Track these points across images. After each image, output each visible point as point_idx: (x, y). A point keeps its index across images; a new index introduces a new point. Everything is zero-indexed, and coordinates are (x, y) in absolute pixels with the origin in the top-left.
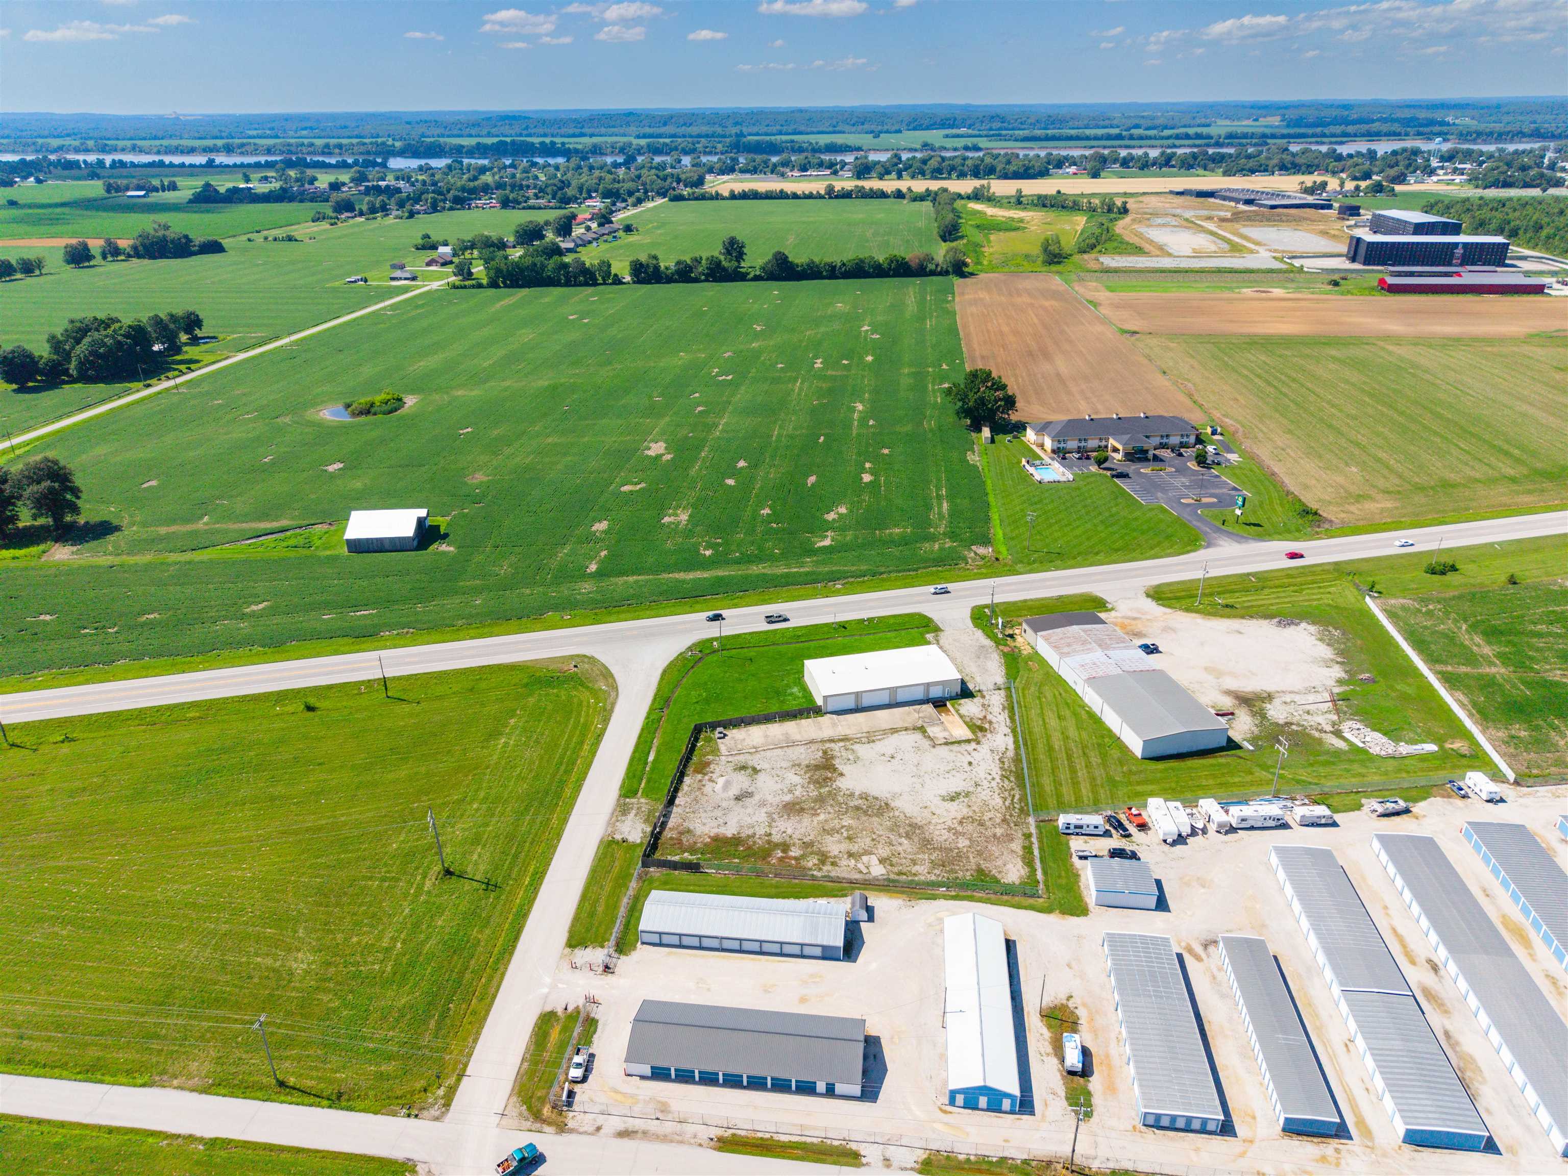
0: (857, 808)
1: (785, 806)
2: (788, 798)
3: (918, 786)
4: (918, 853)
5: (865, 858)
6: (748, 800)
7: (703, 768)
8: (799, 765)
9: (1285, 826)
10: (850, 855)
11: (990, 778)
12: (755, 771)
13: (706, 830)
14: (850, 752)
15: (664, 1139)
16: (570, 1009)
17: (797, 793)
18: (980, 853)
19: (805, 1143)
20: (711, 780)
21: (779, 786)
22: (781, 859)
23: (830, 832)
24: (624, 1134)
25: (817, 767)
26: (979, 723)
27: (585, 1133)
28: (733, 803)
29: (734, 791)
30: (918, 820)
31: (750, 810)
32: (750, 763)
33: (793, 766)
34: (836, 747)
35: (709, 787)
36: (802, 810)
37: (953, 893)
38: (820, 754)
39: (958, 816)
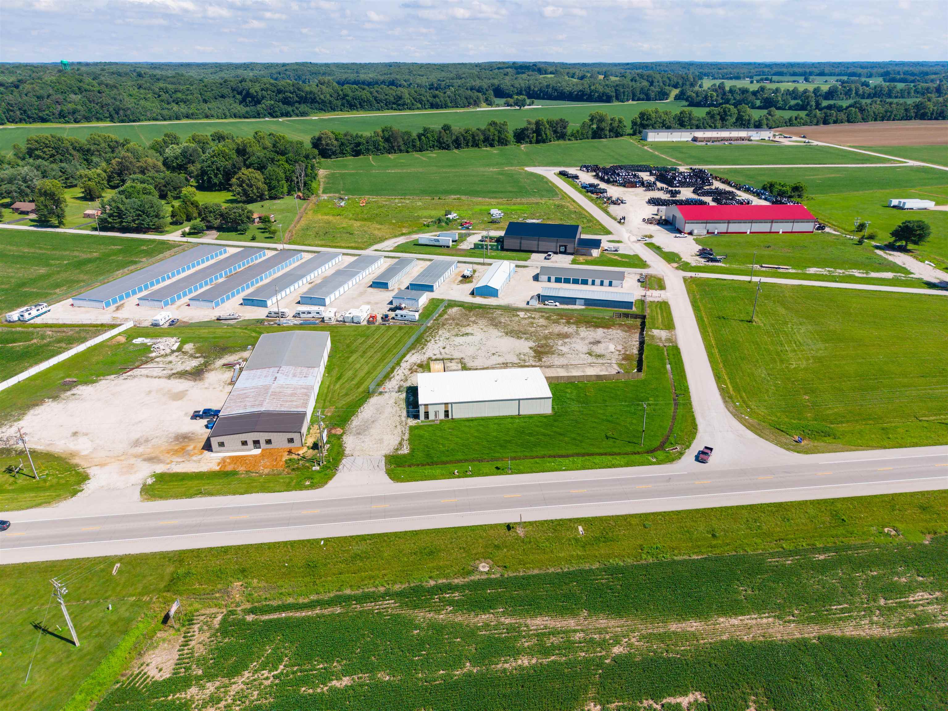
0: (525, 334)
1: (570, 337)
2: (566, 340)
3: (484, 340)
4: (498, 317)
5: (526, 316)
6: (592, 341)
7: (627, 358)
8: (559, 355)
10: (534, 318)
11: (437, 341)
12: (590, 354)
13: (615, 331)
14: (523, 358)
17: (561, 342)
20: (620, 351)
21: (573, 345)
22: (571, 319)
23: (542, 326)
25: (546, 353)
26: (420, 369)
28: (602, 340)
29: (602, 345)
30: (492, 327)
31: (591, 336)
32: (594, 358)
33: (563, 355)
34: (531, 362)
35: (620, 347)
36: (558, 335)
38: (543, 360)
39: (468, 327)
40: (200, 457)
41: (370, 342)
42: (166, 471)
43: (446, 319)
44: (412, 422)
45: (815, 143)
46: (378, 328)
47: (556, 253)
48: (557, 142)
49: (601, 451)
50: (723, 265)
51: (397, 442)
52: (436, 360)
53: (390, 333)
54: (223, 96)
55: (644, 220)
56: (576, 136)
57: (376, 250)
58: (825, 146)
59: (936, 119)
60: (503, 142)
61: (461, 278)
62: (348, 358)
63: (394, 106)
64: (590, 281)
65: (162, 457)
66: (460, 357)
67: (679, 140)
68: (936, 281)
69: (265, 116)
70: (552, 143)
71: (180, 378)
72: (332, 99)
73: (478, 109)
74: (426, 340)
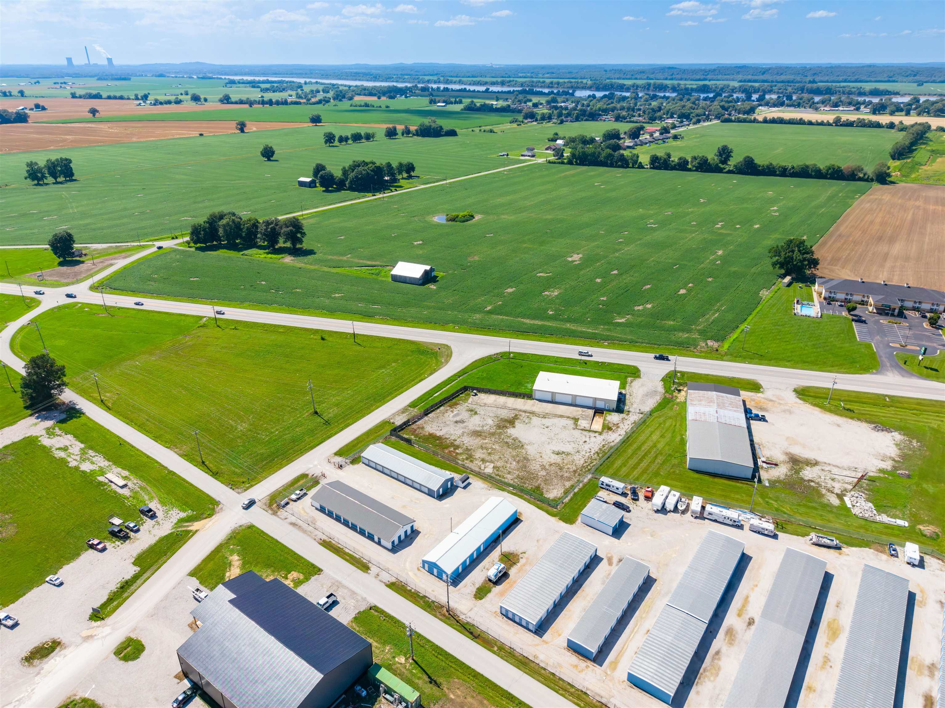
0: (507, 443)
1: (474, 431)
2: (478, 429)
3: (547, 443)
4: (515, 470)
5: (488, 464)
6: (461, 424)
7: (453, 405)
8: (498, 417)
9: (741, 527)
10: (483, 460)
11: (589, 451)
12: (476, 413)
13: (431, 430)
14: (528, 419)
15: (304, 531)
16: (315, 476)
17: (485, 428)
18: (546, 480)
19: (353, 556)
20: (452, 411)
21: (480, 423)
22: (450, 452)
23: (483, 448)
24: (293, 524)
25: (506, 420)
26: (611, 426)
27: (281, 518)
28: (452, 423)
29: (458, 418)
30: (530, 457)
31: (457, 428)
32: (477, 410)
33: (495, 417)
34: (524, 415)
35: (448, 414)
36: (481, 435)
37: (515, 492)
39: (553, 462)
52: (596, 432)
66: (576, 430)
71: (808, 460)
74: (598, 455)
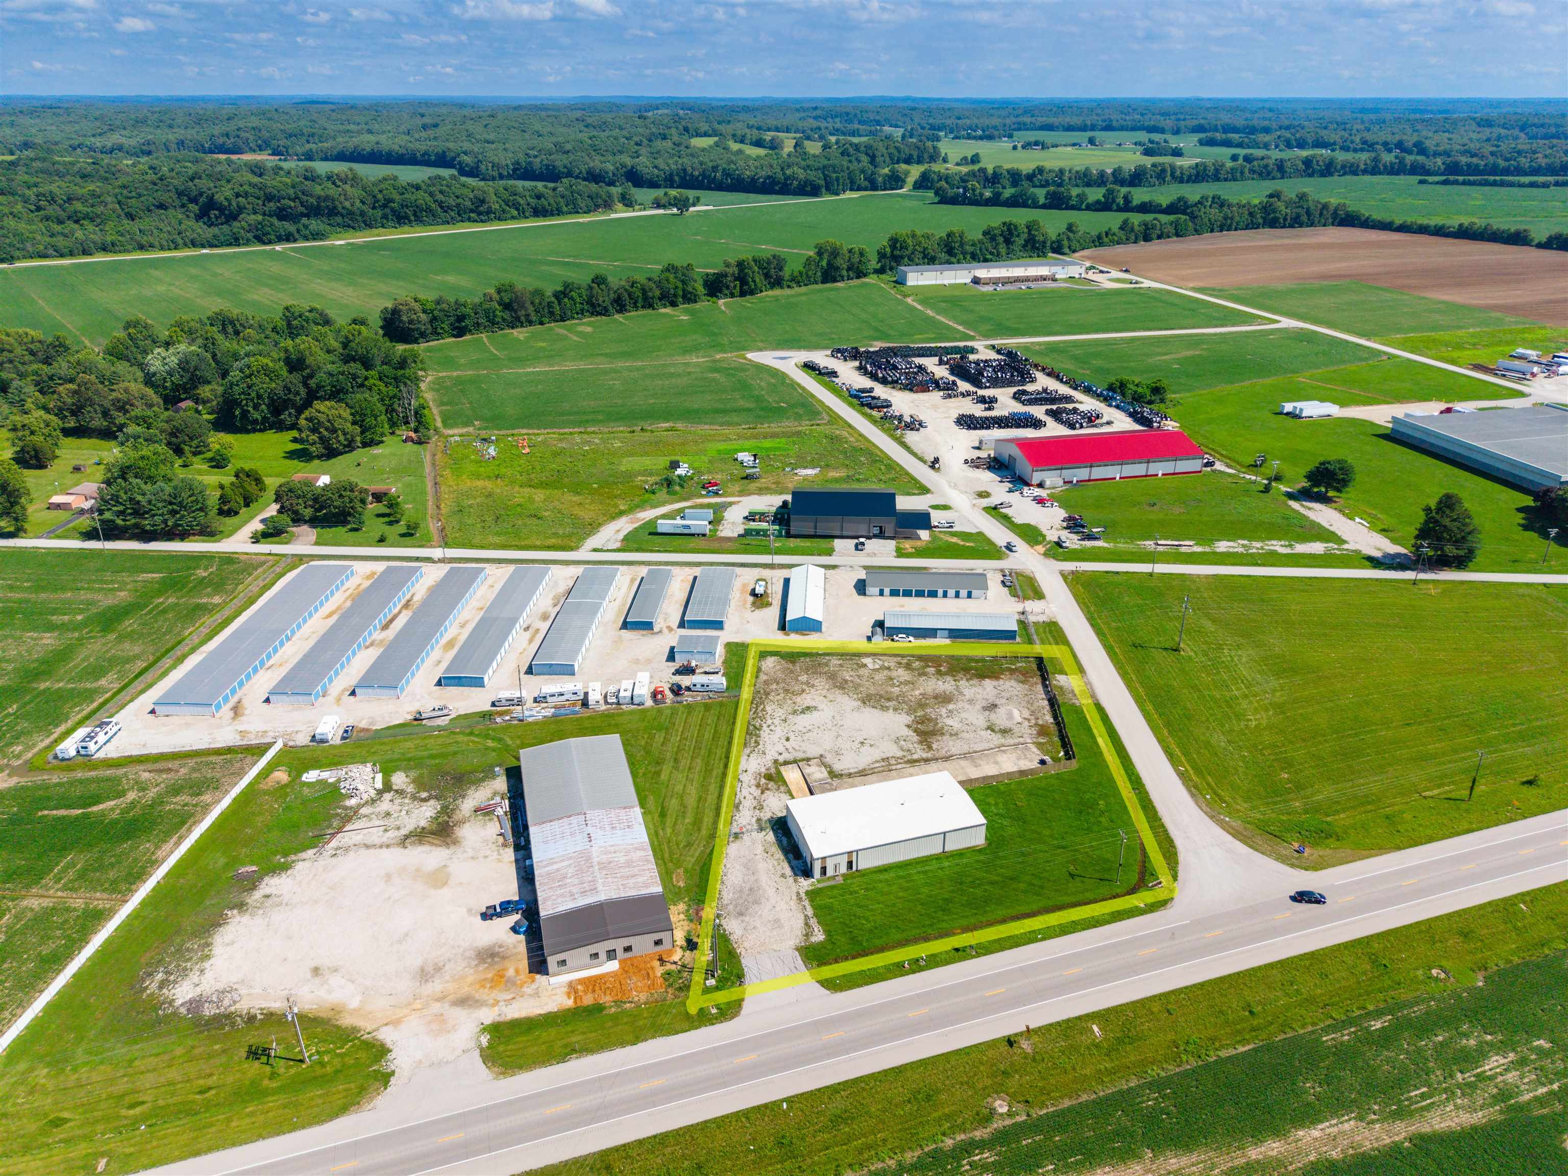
0: (889, 700)
2: (951, 707)
3: (837, 718)
4: (838, 672)
5: (877, 667)
6: (985, 705)
7: (1042, 731)
8: (951, 735)
10: (889, 668)
11: (772, 727)
12: (991, 728)
13: (1008, 684)
14: (905, 747)
17: (944, 710)
18: (792, 672)
20: (1029, 720)
21: (963, 715)
22: (941, 666)
23: (906, 683)
25: (933, 733)
26: (771, 785)
28: (997, 702)
29: (1002, 712)
30: (838, 691)
31: (980, 697)
32: (999, 735)
33: (956, 734)
34: (919, 753)
35: (1026, 714)
36: (935, 698)
38: (934, 746)
39: (804, 695)
40: (534, 986)
41: (675, 739)
42: (498, 1019)
43: (766, 682)
44: (805, 884)
45: (1147, 284)
46: (674, 712)
47: (869, 538)
48: (770, 293)
49: (1073, 899)
50: (1106, 545)
51: (800, 922)
52: (786, 763)
53: (696, 718)
54: (162, 206)
55: (966, 462)
56: (797, 280)
57: (595, 550)
58: (1162, 290)
59: (1291, 226)
60: (689, 297)
61: (751, 599)
62: (658, 773)
63: (472, 215)
64: (940, 593)
65: (477, 996)
66: (817, 755)
67: (953, 282)
68: (1377, 554)
69: (248, 243)
70: (764, 294)
71: (420, 842)
72: (364, 208)
73: (613, 216)
74: (754, 726)
